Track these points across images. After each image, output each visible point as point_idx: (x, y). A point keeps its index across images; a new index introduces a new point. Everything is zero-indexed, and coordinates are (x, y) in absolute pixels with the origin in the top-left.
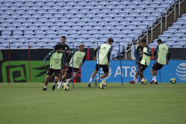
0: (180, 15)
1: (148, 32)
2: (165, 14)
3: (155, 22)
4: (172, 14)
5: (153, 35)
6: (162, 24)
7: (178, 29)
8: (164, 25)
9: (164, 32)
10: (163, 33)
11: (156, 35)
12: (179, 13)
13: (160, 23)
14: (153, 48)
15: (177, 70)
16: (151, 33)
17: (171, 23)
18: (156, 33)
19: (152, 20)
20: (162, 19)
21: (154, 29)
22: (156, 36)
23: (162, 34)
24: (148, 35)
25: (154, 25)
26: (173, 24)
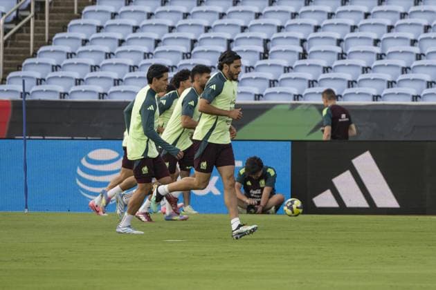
3: (11, 18)
6: (36, 25)
7: (85, 42)
8: (40, 28)
9: (42, 49)
10: (38, 52)
11: (16, 58)
13: (29, 21)
14: (4, 99)
15: (79, 172)
17: (63, 21)
18: (17, 52)
19: (2, 9)
20: (36, 7)
21: (8, 39)
22: (14, 62)
23: (35, 55)
25: (9, 26)
26: (69, 25)
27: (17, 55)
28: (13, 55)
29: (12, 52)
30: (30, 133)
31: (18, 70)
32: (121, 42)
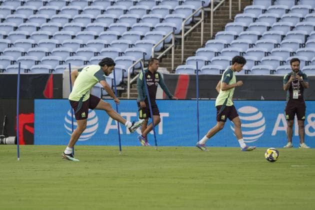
0: (241, 7)
1: (175, 41)
2: (210, 4)
3: (188, 22)
4: (224, 6)
5: (185, 48)
6: (205, 26)
7: (236, 37)
8: (207, 28)
9: (208, 42)
10: (206, 44)
11: (192, 48)
12: (238, 4)
13: (201, 24)
14: (184, 74)
16: (181, 44)
17: (222, 24)
18: (193, 44)
19: (183, 16)
20: (205, 14)
21: (187, 36)
22: (191, 50)
23: (204, 46)
24: (175, 48)
25: (187, 27)
26: (226, 26)
27: (192, 46)
28: (189, 46)
29: (190, 44)
30: (201, 96)
31: (193, 55)
32: (260, 37)
